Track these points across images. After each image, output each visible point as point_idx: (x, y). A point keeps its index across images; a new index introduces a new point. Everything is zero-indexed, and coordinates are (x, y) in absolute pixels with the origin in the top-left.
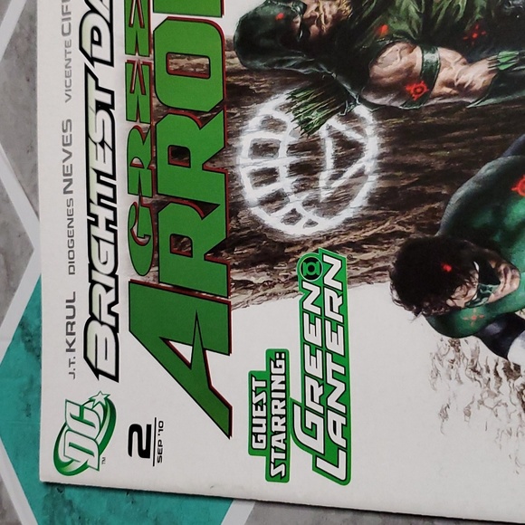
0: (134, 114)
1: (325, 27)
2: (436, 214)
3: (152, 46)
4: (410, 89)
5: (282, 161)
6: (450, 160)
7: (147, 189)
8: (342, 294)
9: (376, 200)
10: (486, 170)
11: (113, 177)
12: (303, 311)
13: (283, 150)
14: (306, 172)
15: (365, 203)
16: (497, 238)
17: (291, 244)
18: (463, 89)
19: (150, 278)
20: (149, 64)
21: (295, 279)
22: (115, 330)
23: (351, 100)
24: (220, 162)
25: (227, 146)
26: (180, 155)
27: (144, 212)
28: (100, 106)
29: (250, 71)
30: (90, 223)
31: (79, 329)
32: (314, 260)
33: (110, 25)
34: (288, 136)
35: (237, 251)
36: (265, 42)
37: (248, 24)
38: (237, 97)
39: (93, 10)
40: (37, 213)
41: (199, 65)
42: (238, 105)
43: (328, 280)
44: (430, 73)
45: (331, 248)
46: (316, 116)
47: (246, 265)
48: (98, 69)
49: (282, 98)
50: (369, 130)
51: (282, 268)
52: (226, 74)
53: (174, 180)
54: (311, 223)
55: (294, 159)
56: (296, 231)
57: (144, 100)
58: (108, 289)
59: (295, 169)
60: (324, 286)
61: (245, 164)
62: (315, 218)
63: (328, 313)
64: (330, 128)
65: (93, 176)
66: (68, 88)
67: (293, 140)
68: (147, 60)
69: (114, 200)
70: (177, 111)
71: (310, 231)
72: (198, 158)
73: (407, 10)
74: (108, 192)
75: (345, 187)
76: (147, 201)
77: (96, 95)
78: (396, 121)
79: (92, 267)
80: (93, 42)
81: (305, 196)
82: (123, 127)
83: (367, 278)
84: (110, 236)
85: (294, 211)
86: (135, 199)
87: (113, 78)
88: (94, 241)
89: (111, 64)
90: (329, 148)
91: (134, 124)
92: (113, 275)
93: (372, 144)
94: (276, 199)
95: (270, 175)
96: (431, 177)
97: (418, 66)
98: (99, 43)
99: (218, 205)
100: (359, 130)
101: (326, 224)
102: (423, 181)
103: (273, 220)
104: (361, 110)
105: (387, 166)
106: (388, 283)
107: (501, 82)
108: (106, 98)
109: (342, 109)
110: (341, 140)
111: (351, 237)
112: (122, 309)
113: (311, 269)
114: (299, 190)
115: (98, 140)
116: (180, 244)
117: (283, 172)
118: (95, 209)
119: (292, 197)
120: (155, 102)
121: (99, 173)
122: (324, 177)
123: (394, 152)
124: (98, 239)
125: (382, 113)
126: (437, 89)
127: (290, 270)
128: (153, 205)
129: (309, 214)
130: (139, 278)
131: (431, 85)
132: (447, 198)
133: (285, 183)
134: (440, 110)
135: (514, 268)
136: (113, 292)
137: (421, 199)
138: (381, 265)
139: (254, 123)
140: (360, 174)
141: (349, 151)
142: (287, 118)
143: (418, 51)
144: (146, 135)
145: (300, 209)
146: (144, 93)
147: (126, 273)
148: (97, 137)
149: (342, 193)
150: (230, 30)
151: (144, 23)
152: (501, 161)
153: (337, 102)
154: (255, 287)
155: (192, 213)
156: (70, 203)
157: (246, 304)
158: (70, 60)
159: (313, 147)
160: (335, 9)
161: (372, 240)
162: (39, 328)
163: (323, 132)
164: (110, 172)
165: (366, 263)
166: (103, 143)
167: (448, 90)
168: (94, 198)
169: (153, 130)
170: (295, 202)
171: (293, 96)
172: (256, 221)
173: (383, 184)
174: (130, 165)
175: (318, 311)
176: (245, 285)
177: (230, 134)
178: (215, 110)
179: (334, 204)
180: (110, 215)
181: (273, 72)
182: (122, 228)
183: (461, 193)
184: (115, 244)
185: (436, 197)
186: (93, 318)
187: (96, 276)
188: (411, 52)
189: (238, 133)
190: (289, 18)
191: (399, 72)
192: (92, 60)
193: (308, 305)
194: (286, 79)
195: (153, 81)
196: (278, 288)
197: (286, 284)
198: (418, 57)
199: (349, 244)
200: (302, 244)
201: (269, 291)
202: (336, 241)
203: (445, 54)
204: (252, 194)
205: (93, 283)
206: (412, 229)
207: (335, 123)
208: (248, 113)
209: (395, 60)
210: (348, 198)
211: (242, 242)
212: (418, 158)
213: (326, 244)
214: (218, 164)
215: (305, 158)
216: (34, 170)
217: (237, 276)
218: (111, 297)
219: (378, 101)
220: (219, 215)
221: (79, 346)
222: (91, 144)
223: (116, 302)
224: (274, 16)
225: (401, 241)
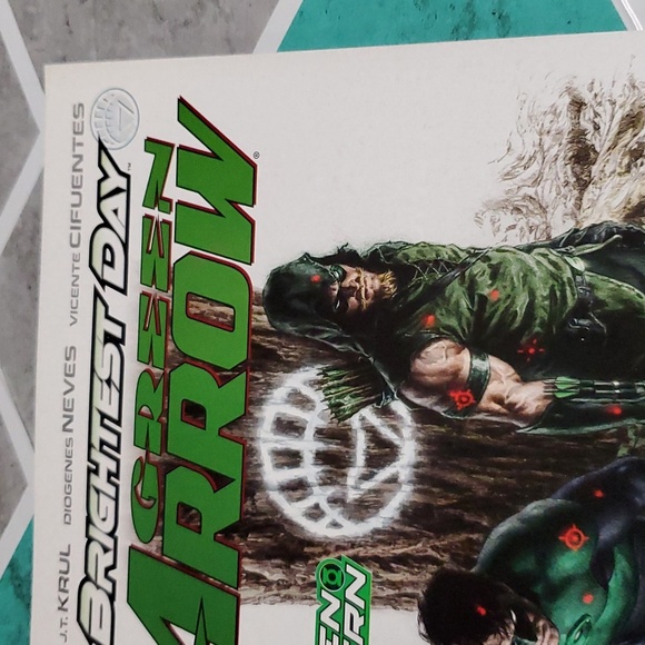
0: (146, 355)
1: (365, 302)
2: (474, 546)
3: (171, 281)
4: (455, 395)
5: (308, 445)
6: (492, 487)
7: (155, 444)
8: (364, 613)
9: (410, 514)
10: (533, 509)
11: (118, 423)
12: (320, 624)
13: (309, 433)
14: (334, 463)
15: (396, 515)
16: (539, 589)
17: (311, 543)
18: (513, 410)
19: (153, 548)
20: (167, 302)
21: (313, 585)
22: (112, 597)
23: (389, 392)
24: (238, 430)
25: (247, 414)
26: (194, 412)
27: (151, 472)
28: (109, 338)
29: (280, 334)
30: (89, 471)
31: (73, 587)
33: (125, 246)
34: (316, 417)
35: (251, 538)
36: (297, 304)
37: (280, 278)
38: (262, 361)
39: (106, 224)
40: (32, 444)
41: (223, 315)
42: (263, 369)
43: (350, 594)
44: (478, 383)
45: (356, 558)
46: (348, 402)
47: (261, 555)
48: (108, 293)
49: (312, 372)
50: (407, 432)
51: (300, 567)
52: (253, 331)
53: (185, 439)
54: (335, 525)
55: (321, 446)
56: (317, 530)
57: (159, 342)
58: (106, 550)
59: (322, 457)
60: (344, 601)
61: (267, 441)
62: (340, 519)
63: (347, 632)
64: (363, 419)
65: (96, 418)
66: (74, 309)
67: (323, 424)
68: (164, 295)
69: (117, 449)
70: (195, 362)
71: (333, 534)
72: (215, 419)
73: (457, 303)
74: (112, 439)
75: (376, 491)
76: (154, 458)
77: (105, 326)
78: (436, 428)
79: (89, 521)
80: (105, 262)
81: (331, 491)
82: (134, 369)
83: (393, 602)
84: (111, 490)
85: (317, 506)
86: (142, 453)
87: (125, 308)
88: (93, 493)
89: (123, 291)
90: (361, 442)
91: (145, 367)
92: (112, 534)
93: (409, 451)
94: (297, 488)
95: (292, 459)
96: (469, 502)
97: (465, 372)
98: (111, 264)
99: (233, 480)
100: (395, 429)
101: (352, 530)
102: (462, 505)
103: (294, 511)
104: (398, 407)
105: (422, 479)
106: (416, 613)
107: (557, 411)
108: (116, 331)
109: (378, 401)
110: (374, 436)
111: (379, 551)
112: (120, 575)
113: (332, 577)
114: (324, 482)
115: (105, 376)
116: (188, 516)
117: (308, 458)
118: (97, 456)
119: (316, 489)
120: (171, 347)
121: (103, 416)
122: (353, 474)
123: (433, 464)
124: (98, 491)
125: (422, 415)
126: (485, 403)
127: (309, 573)
128: (160, 465)
129: (333, 514)
130: (140, 545)
131: (478, 396)
132: (487, 531)
133: (310, 471)
134: (486, 428)
135: (553, 626)
136: (111, 554)
137: (458, 525)
138: (409, 590)
139: (279, 394)
140: (393, 480)
141: (383, 452)
142: (317, 396)
143: (466, 354)
144: (157, 383)
145: (324, 506)
146: (159, 334)
147: (126, 537)
148: (103, 373)
149: (372, 497)
150: (260, 283)
151: (164, 253)
152: (550, 502)
154: (268, 584)
155: (203, 483)
156: (69, 443)
157: (257, 601)
158: (77, 277)
159: (343, 437)
160: (377, 284)
161: (402, 560)
162: (29, 574)
163: (355, 422)
164: (116, 417)
165: (393, 585)
166: (109, 382)
167: (497, 407)
168: (96, 443)
169: (166, 378)
170: (320, 496)
171: (324, 373)
172: (275, 510)
173: (418, 498)
174: (138, 413)
175: (336, 627)
176: (257, 579)
177: (252, 402)
178: (237, 370)
179: (362, 509)
180: (112, 466)
181: (304, 341)
182: (125, 482)
183: (504, 528)
184: (116, 499)
185: (474, 528)
186: (87, 579)
187: (93, 532)
188: (459, 353)
189: (260, 402)
190: (327, 283)
191: (443, 372)
192: (104, 283)
193: (325, 617)
194: (318, 353)
195: (170, 321)
196: (293, 591)
197: (303, 588)
198: (465, 361)
199: (376, 559)
200: (325, 547)
201: (284, 592)
202: (362, 552)
203: (495, 365)
204: (273, 476)
205: (90, 540)
206: (446, 557)
207: (368, 413)
208: (273, 381)
209: (439, 358)
210: (379, 505)
211: (259, 529)
212: (458, 478)
213: (351, 552)
214: (236, 433)
215: (333, 447)
216: (31, 394)
217: (250, 567)
218: (107, 560)
219: (418, 401)
220: (234, 490)
221: (72, 605)
222: (97, 383)
223: (113, 567)
224: (309, 277)
225: (434, 568)
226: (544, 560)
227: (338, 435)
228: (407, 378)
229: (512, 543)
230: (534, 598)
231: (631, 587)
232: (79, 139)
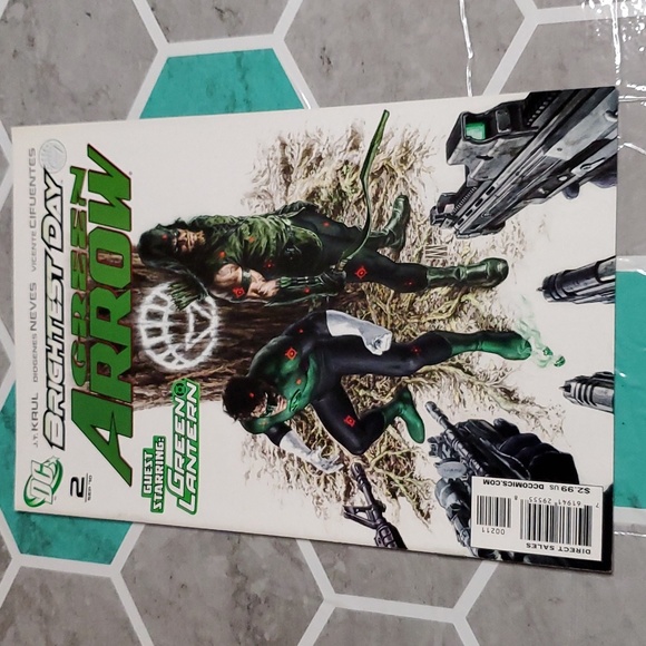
0: (75, 284)
1: (190, 247)
2: (247, 364)
3: (87, 243)
4: (235, 291)
5: (165, 324)
6: (255, 334)
7: (83, 332)
8: (196, 405)
9: (217, 353)
10: (273, 342)
11: (62, 322)
12: (175, 414)
13: (165, 318)
14: (178, 332)
15: (210, 354)
16: (277, 380)
17: (169, 374)
18: (263, 295)
19: (84, 388)
20: (85, 254)
21: (171, 395)
22: (62, 418)
23: (204, 292)
24: (128, 320)
25: (132, 311)
26: (104, 313)
27: (82, 347)
28: (54, 277)
30: (47, 351)
31: (40, 416)
32: (181, 385)
33: (61, 225)
34: (168, 310)
35: (137, 376)
36: (155, 251)
37: (146, 238)
38: (139, 282)
39: (50, 214)
40: (13, 340)
41: (117, 259)
42: (139, 287)
43: (189, 397)
44: (246, 283)
45: (191, 378)
46: (184, 300)
47: (142, 384)
48: (52, 252)
49: (165, 286)
50: (213, 312)
51: (163, 387)
52: (133, 267)
53: (101, 328)
54: (180, 363)
55: (171, 324)
56: (171, 367)
57: (82, 276)
58: (58, 393)
59: (172, 329)
60: (186, 401)
61: (143, 324)
62: (183, 360)
63: (188, 416)
64: (192, 308)
65: (50, 321)
66: (34, 262)
67: (172, 312)
68: (84, 251)
69: (62, 337)
70: (102, 286)
71: (180, 368)
72: (115, 316)
73: (235, 245)
74: (59, 332)
75: (200, 343)
76: (83, 340)
77: (52, 270)
78: (228, 308)
79: (48, 379)
80: (50, 235)
81: (177, 346)
82: (69, 292)
83: (210, 397)
84: (60, 360)
85: (171, 355)
86: (76, 338)
87: (63, 259)
88: (49, 362)
89: (61, 250)
90: (191, 319)
91: (75, 291)
92: (61, 384)
94: (160, 347)
95: (156, 332)
96: (244, 342)
97: (240, 279)
98: (54, 236)
99: (125, 347)
100: (208, 311)
101: (189, 364)
102: (241, 344)
103: (159, 359)
104: (209, 299)
105: (222, 334)
106: (222, 401)
107: (282, 294)
108: (58, 273)
109: (199, 298)
110: (197, 315)
111: (202, 373)
112: (67, 405)
113: (180, 390)
114: (174, 342)
115: (53, 298)
116: (103, 369)
117: (165, 330)
118: (51, 342)
119: (170, 346)
120: (89, 279)
121: (53, 320)
122: (188, 336)
123: (226, 327)
124: (52, 361)
125: (220, 303)
126: (249, 293)
127: (168, 389)
128: (86, 343)
129: (179, 357)
130: (77, 388)
131: (246, 291)
132: (253, 356)
133: (166, 337)
134: (251, 305)
135: (285, 398)
136: (61, 395)
137: (239, 355)
138: (218, 390)
139: (149, 299)
140: (208, 337)
141: (202, 323)
142: (168, 298)
143: (240, 270)
144: (82, 299)
145: (175, 354)
146: (82, 272)
147: (70, 384)
148: (52, 296)
149: (198, 347)
150: (135, 241)
151: (83, 228)
152: (280, 338)
153: (196, 293)
154: (148, 398)
155: (110, 350)
156: (34, 336)
157: (142, 408)
158: (35, 244)
159: (181, 317)
160: (196, 238)
161: (213, 376)
162: (14, 414)
163: (188, 309)
164: (60, 319)
165: (210, 389)
166: (56, 301)
167: (255, 295)
168: (50, 335)
169: (88, 297)
170: (172, 349)
171: (171, 286)
172: (149, 359)
173: (220, 344)
174: (73, 316)
175: (183, 415)
176: (141, 397)
177: (135, 304)
178: (126, 288)
179: (193, 353)
180: (60, 347)
181: (161, 270)
182: (67, 355)
183: (259, 354)
184: (63, 365)
185: (247, 355)
186: (48, 410)
187: (51, 384)
188: (236, 269)
189: (139, 304)
190: (170, 238)
191: (230, 280)
192: (50, 246)
193: (177, 411)
194: (168, 276)
195: (88, 265)
196: (160, 400)
197: (165, 398)
198: (240, 273)
199: (201, 377)
200: (175, 375)
201: (156, 401)
202: (194, 375)
203: (253, 274)
204: (147, 342)
205: (49, 388)
206: (234, 371)
207: (194, 304)
208: (145, 292)
209: (228, 273)
210: (202, 350)
211: (141, 370)
212: (238, 332)
213: (189, 375)
214: (127, 322)
215: (178, 323)
216: (11, 312)
217: (137, 391)
218: (60, 398)
219: (218, 296)
220: (127, 353)
221: (40, 427)
222: (49, 302)
223: (63, 402)
224: (161, 237)
225: (229, 377)
226: (279, 367)
227: (180, 317)
228: (212, 285)
229: (264, 360)
230: (275, 385)
231: (317, 373)
232: (33, 168)
